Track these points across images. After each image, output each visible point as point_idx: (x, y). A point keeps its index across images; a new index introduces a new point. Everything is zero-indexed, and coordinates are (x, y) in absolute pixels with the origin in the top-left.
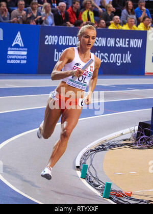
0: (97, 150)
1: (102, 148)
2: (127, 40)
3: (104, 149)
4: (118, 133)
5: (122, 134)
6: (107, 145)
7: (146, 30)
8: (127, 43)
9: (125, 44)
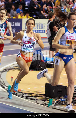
0: (3, 72)
1: (5, 71)
2: (14, 23)
3: (6, 71)
4: (12, 64)
5: (13, 64)
6: (7, 69)
7: (21, 18)
8: (13, 24)
9: (12, 25)
